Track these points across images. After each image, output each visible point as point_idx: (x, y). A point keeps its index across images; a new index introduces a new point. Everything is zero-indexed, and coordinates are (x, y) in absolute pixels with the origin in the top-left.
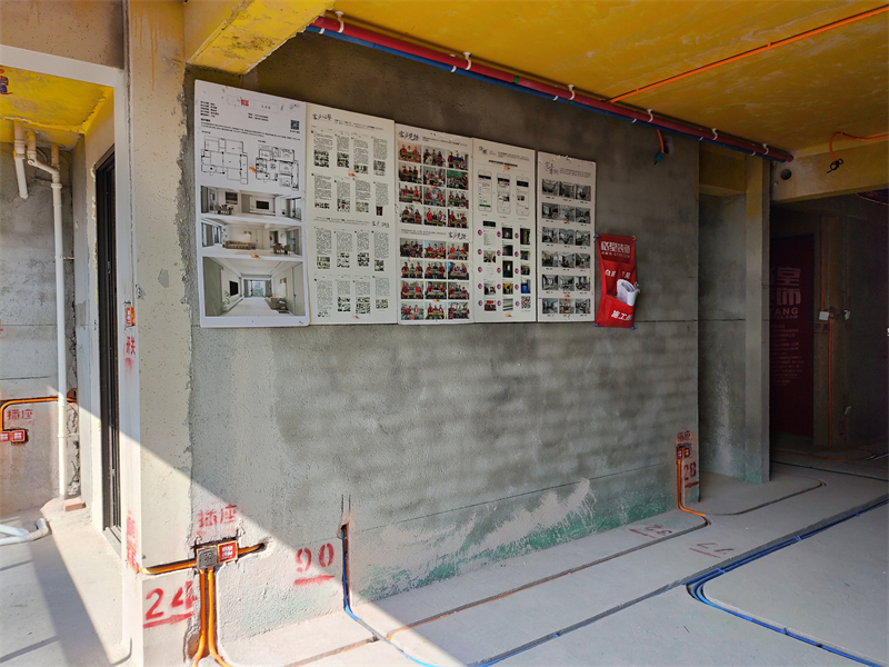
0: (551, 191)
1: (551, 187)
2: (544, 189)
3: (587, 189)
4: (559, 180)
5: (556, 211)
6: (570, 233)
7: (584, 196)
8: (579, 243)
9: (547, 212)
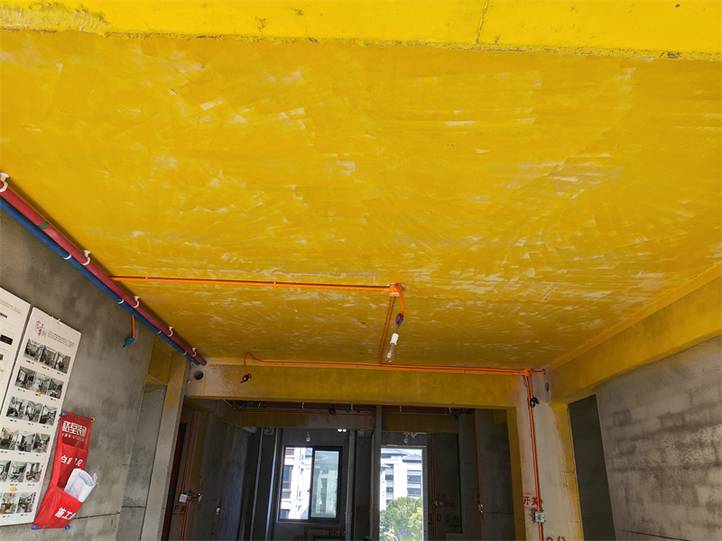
0: (33, 355)
1: (34, 350)
2: (27, 351)
3: (67, 359)
4: (44, 344)
5: (32, 379)
6: (37, 408)
7: (62, 367)
8: (43, 421)
9: (22, 379)
